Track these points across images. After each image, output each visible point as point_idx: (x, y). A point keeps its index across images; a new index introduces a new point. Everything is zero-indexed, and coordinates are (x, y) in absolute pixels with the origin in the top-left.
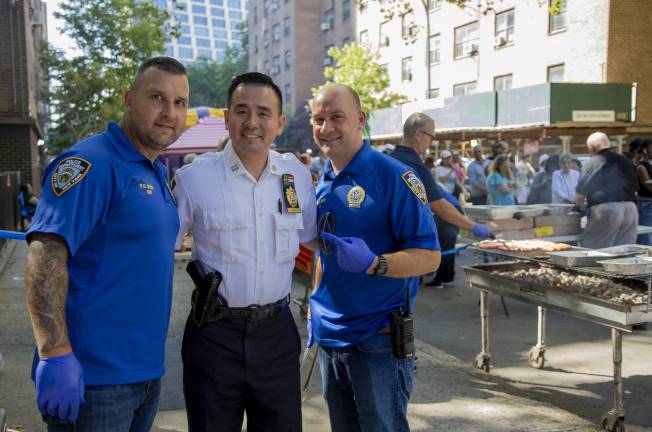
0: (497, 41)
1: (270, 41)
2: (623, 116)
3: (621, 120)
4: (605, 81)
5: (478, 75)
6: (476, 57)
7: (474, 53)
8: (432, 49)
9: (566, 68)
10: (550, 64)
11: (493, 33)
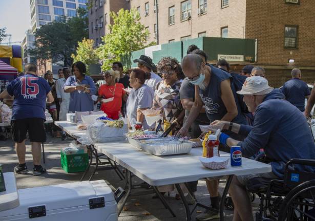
0: (198, 12)
1: (98, 7)
2: (250, 58)
3: (248, 61)
4: (245, 38)
5: (191, 31)
6: (190, 21)
7: (189, 18)
8: (171, 15)
9: (229, 29)
10: (222, 26)
11: (197, 6)
